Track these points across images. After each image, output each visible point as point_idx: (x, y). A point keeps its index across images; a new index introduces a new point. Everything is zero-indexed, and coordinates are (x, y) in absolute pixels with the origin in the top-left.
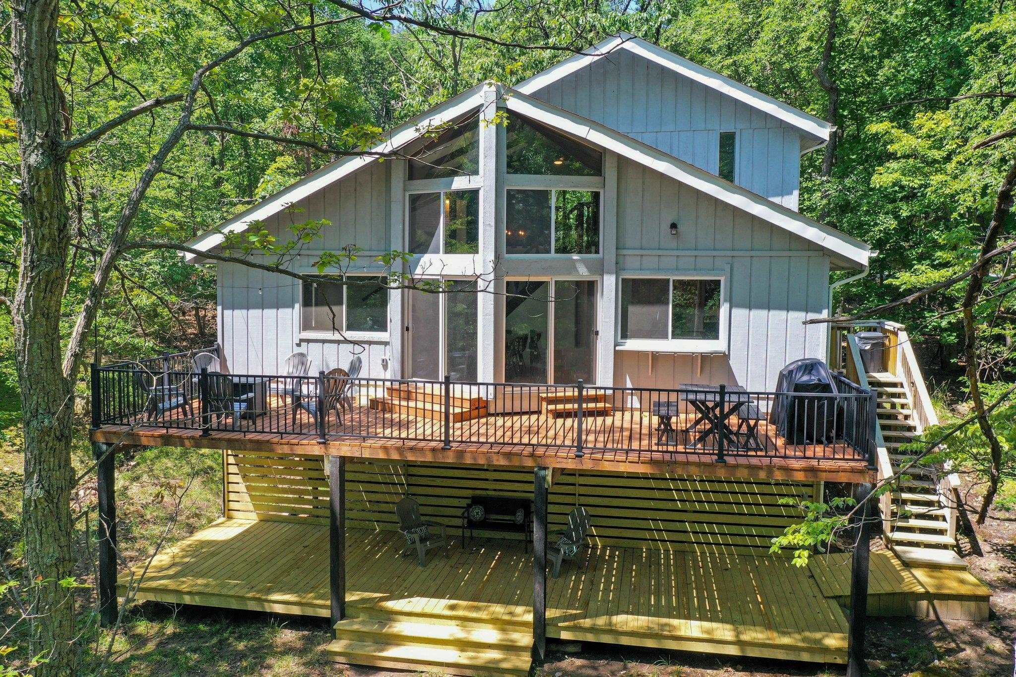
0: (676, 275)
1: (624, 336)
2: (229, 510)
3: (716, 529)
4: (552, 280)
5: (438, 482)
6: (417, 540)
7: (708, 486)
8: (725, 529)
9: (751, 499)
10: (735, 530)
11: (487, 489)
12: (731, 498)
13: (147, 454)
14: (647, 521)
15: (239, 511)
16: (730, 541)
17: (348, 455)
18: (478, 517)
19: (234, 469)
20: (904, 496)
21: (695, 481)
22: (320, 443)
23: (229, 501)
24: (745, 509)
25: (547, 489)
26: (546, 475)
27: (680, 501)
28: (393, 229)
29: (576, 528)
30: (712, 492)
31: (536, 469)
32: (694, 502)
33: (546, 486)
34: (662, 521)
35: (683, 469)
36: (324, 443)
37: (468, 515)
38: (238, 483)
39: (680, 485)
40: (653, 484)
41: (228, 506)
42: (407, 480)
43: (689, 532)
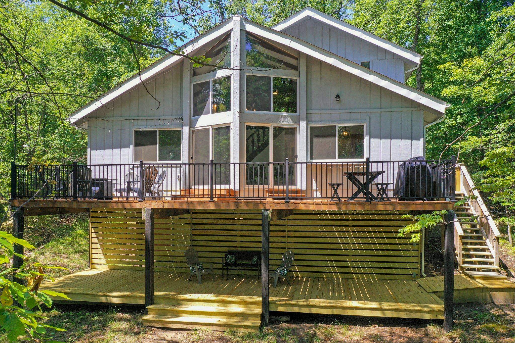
0: (340, 123)
1: (312, 158)
2: (92, 264)
3: (365, 264)
4: (271, 126)
5: (209, 243)
6: (197, 270)
7: (360, 241)
8: (370, 265)
9: (384, 247)
10: (375, 265)
11: (236, 247)
12: (373, 247)
13: (50, 244)
14: (326, 262)
15: (98, 264)
16: (373, 271)
17: (156, 207)
18: (231, 261)
19: (95, 240)
20: (469, 246)
21: (353, 238)
22: (140, 201)
23: (92, 259)
24: (381, 253)
25: (269, 222)
26: (268, 214)
27: (344, 249)
28: (184, 103)
29: (286, 262)
30: (363, 244)
31: (263, 211)
32: (352, 249)
33: (269, 220)
34: (334, 261)
35: (346, 207)
36: (142, 201)
37: (226, 260)
38: (98, 248)
39: (344, 240)
40: (329, 240)
41: (92, 261)
42: (192, 243)
43: (350, 267)
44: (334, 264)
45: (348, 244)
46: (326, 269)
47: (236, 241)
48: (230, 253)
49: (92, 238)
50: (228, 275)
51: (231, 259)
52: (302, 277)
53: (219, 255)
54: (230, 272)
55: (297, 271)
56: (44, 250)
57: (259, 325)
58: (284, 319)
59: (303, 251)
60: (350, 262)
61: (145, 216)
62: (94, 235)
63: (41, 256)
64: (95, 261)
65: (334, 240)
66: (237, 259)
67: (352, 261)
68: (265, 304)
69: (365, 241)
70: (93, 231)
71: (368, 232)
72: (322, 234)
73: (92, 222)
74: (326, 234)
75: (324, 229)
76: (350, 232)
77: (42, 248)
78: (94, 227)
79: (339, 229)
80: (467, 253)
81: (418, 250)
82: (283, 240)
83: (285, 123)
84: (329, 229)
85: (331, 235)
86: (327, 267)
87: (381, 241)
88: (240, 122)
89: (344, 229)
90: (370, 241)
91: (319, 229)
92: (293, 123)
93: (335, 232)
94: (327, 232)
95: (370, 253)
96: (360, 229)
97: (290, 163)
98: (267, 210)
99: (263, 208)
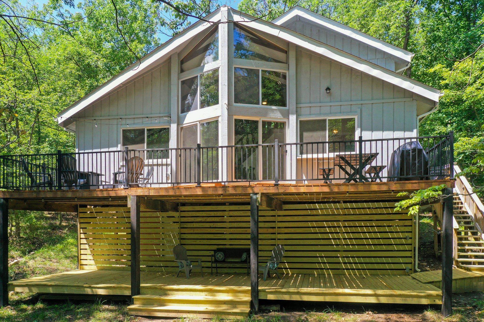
0: (330, 116)
2: (81, 265)
3: (357, 260)
4: (260, 119)
5: (198, 242)
6: (185, 265)
7: (351, 236)
8: (362, 260)
9: (376, 242)
10: (367, 260)
11: (226, 245)
12: (365, 242)
13: (41, 250)
14: (317, 258)
15: (87, 265)
16: (365, 266)
17: (142, 194)
18: (220, 258)
19: (84, 241)
20: (464, 242)
21: (344, 233)
22: (125, 189)
23: (81, 260)
24: (373, 248)
25: (258, 207)
26: (257, 198)
27: (336, 245)
28: (172, 99)
29: (276, 257)
30: (354, 239)
31: (251, 195)
32: (344, 245)
33: (258, 204)
34: (325, 257)
35: (339, 188)
36: (128, 189)
37: (215, 258)
38: (86, 249)
39: (335, 236)
40: (320, 236)
41: (81, 262)
42: (180, 242)
43: (341, 263)
44: (325, 260)
45: (339, 239)
46: (317, 266)
47: (225, 239)
48: (219, 250)
49: (81, 239)
50: (217, 273)
51: (220, 256)
52: (293, 274)
53: (208, 253)
54: (219, 270)
55: (287, 268)
56: (35, 256)
57: (248, 311)
58: (275, 308)
59: (293, 248)
60: (341, 257)
61: (131, 204)
62: (83, 236)
63: (31, 260)
64: (83, 262)
65: (325, 236)
66: (226, 256)
67: (344, 257)
68: (255, 292)
69: (357, 236)
70: (82, 232)
71: (360, 227)
72: (312, 230)
73: (80, 223)
74: (317, 230)
75: (315, 224)
76: (341, 227)
77: (33, 254)
78: (82, 228)
79: (330, 224)
80: (463, 248)
81: (411, 244)
82: (273, 236)
83: (274, 117)
84: (320, 224)
85: (322, 230)
86: (318, 263)
87: (373, 235)
88: (229, 115)
89: (335, 224)
90: (362, 236)
91: (310, 224)
92: (282, 117)
93: (326, 227)
94: (318, 227)
95: (362, 248)
96: (351, 224)
97: (280, 144)
98: (256, 194)
99: (251, 192)
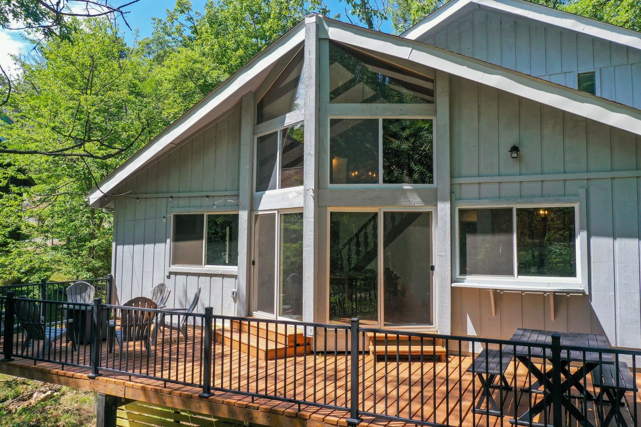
0: (520, 203)
1: (463, 272)
4: (378, 211)
17: (113, 393)
88: (318, 207)
92: (423, 204)
